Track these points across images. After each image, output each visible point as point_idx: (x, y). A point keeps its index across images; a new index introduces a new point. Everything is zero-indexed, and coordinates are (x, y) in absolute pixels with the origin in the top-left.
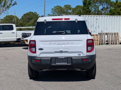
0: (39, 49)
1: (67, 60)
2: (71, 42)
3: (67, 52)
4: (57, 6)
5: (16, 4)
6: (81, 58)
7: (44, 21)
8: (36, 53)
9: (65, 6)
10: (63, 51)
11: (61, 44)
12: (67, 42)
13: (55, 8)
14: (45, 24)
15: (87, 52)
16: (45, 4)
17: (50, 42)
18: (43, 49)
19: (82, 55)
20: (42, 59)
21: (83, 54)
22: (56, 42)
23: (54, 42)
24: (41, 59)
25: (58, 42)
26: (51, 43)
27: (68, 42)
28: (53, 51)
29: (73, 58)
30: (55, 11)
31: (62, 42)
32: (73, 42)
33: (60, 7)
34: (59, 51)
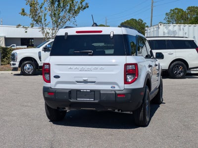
0: (55, 77)
1: (94, 94)
3: (94, 82)
4: (176, 9)
5: (88, 7)
6: (114, 92)
7: (64, 34)
8: (50, 82)
9: (189, 8)
10: (88, 80)
11: (86, 70)
12: (94, 67)
13: (172, 12)
14: (65, 38)
15: (125, 84)
16: (152, 5)
17: (69, 67)
18: (59, 77)
19: (117, 88)
21: (119, 87)
22: (78, 67)
23: (75, 67)
24: (55, 92)
27: (96, 67)
28: (74, 80)
29: (101, 92)
30: (171, 16)
31: (88, 67)
32: (103, 67)
33: (180, 10)
34: (82, 80)
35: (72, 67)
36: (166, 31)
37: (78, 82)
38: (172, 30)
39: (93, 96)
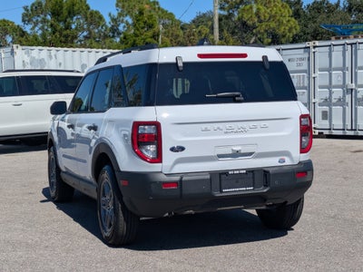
0: (173, 149)
1: (253, 178)
2: (262, 123)
3: (250, 154)
8: (161, 162)
11: (236, 132)
12: (251, 124)
14: (181, 69)
15: (301, 152)
17: (204, 126)
18: (182, 149)
19: (288, 162)
20: (184, 179)
21: (292, 158)
22: (220, 125)
23: (216, 126)
24: (181, 181)
25: (228, 125)
26: (206, 130)
27: (255, 123)
28: (214, 154)
29: (271, 172)
31: (240, 124)
32: (267, 123)
34: (231, 152)
35: (208, 126)
36: (27, 59)
37: (220, 156)
38: (37, 57)
39: (252, 180)
